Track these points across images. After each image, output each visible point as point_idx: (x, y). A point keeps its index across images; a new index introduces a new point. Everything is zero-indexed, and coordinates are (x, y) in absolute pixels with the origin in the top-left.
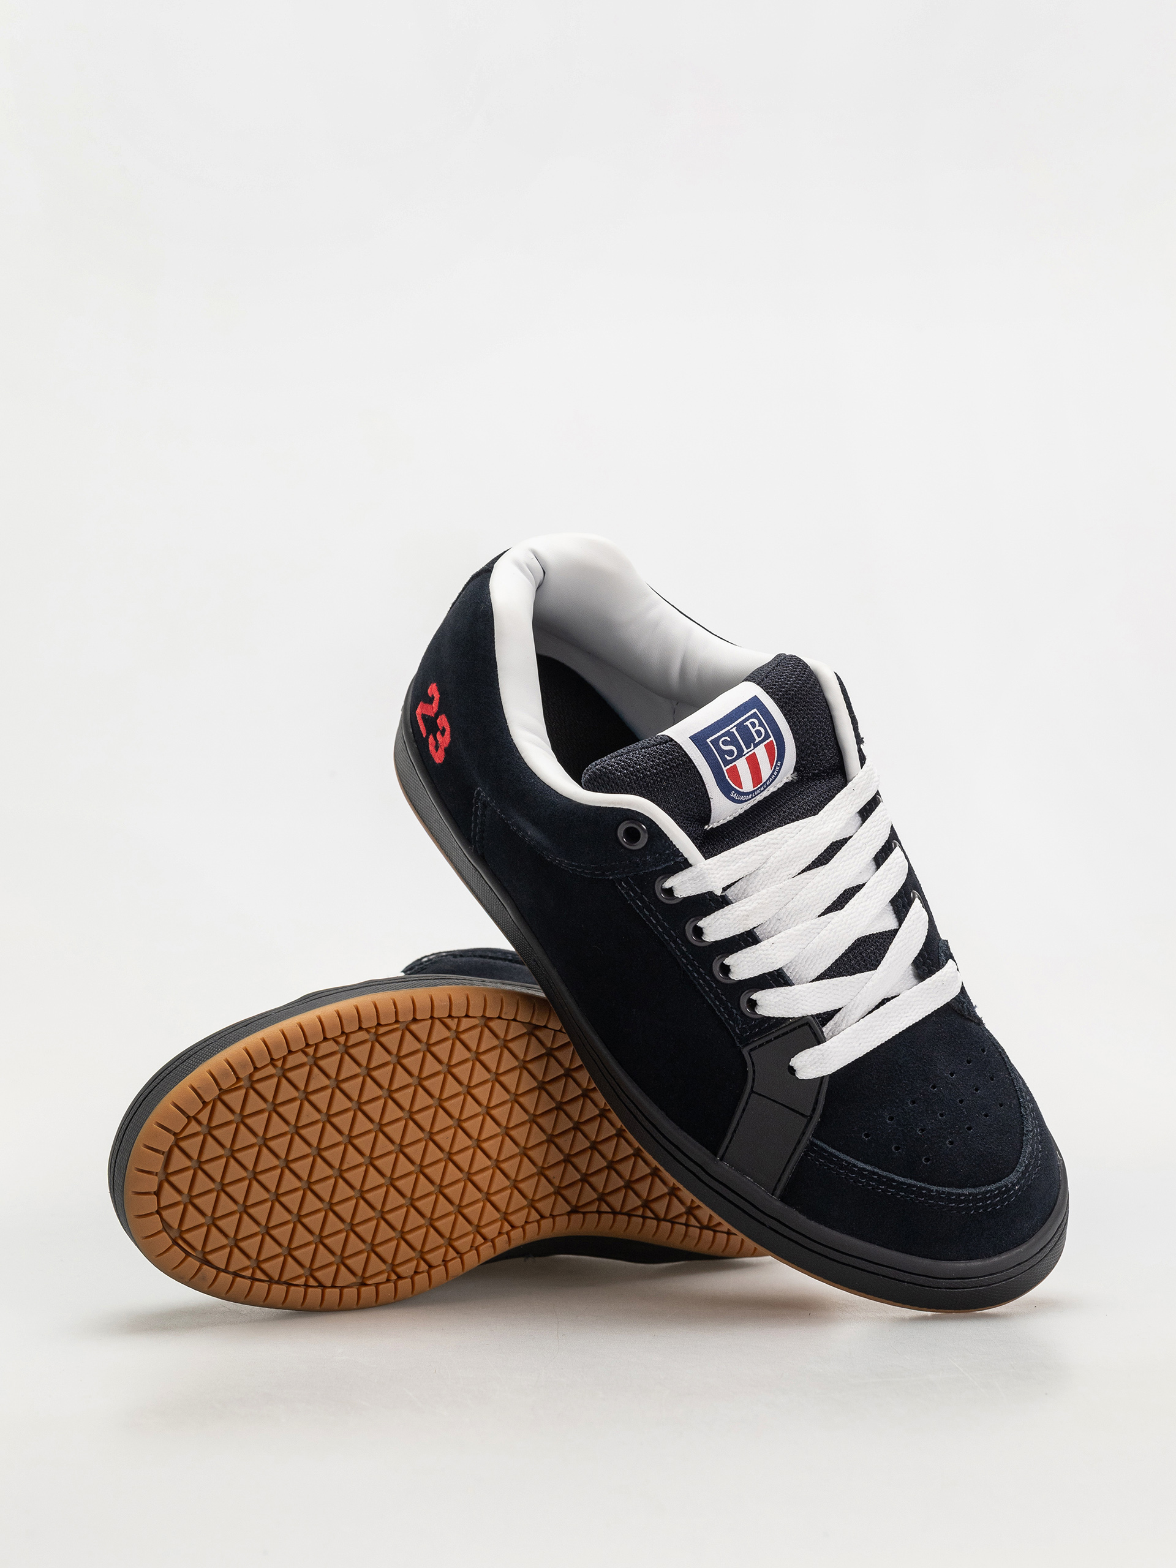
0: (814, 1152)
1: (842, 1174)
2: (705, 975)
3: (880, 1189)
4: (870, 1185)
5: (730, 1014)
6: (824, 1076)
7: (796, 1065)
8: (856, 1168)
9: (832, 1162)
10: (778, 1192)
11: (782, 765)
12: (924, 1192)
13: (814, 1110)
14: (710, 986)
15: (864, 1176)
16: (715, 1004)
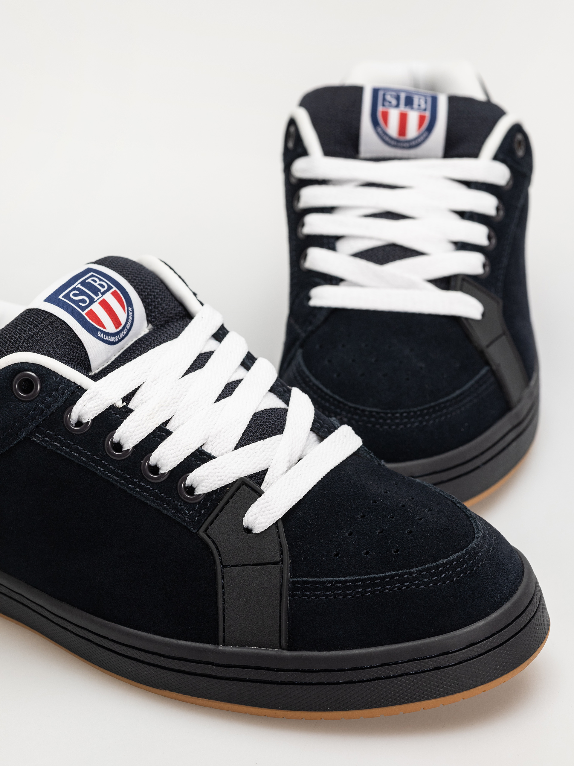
0: (298, 589)
1: (330, 595)
2: (139, 482)
3: (368, 592)
4: (358, 593)
5: (175, 508)
6: (277, 521)
7: (250, 523)
8: (339, 583)
9: (317, 589)
10: (283, 642)
11: (133, 309)
12: (406, 576)
13: (282, 553)
14: (147, 490)
15: (349, 588)
16: (157, 504)
